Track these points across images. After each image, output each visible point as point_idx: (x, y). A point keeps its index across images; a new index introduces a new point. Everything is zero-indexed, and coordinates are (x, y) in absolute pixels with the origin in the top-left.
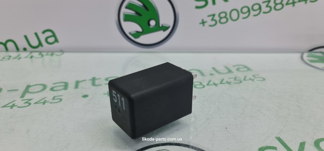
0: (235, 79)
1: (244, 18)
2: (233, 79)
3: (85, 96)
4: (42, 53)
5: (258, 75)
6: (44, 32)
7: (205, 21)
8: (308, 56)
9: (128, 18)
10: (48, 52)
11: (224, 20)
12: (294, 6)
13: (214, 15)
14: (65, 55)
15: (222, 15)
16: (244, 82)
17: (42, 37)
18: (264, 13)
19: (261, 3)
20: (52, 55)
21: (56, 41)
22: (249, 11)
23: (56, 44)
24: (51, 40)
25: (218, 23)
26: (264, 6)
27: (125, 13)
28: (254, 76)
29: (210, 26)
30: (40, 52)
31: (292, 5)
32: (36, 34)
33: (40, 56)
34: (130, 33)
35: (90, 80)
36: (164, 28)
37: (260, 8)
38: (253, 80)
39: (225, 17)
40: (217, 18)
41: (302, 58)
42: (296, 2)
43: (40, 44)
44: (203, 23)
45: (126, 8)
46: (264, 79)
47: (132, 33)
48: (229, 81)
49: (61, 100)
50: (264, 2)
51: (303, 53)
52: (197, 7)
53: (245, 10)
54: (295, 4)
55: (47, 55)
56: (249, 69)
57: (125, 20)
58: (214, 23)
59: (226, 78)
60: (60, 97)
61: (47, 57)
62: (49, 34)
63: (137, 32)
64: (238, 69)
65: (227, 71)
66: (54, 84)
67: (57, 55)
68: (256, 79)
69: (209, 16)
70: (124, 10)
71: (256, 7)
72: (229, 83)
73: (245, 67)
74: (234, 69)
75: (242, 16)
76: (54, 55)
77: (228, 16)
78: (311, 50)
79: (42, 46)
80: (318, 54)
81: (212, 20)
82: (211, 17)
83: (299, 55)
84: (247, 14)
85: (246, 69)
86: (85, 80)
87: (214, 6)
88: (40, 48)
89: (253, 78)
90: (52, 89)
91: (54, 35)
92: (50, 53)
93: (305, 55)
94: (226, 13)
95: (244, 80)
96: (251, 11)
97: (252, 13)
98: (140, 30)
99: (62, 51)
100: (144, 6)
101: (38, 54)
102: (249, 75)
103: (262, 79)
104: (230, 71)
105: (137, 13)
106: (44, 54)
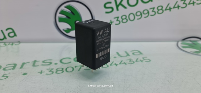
0: (130, 60)
1: (138, 19)
2: (129, 61)
4: (6, 44)
5: (146, 57)
6: (7, 30)
7: (112, 21)
8: (181, 44)
9: (61, 20)
10: (10, 43)
11: (125, 21)
12: (170, 11)
13: (118, 17)
14: (21, 44)
15: (124, 17)
16: (136, 63)
17: (6, 33)
18: (152, 15)
19: (148, 9)
20: (12, 45)
21: (15, 35)
22: (141, 14)
23: (15, 37)
24: (12, 35)
25: (121, 23)
26: (150, 11)
27: (59, 17)
28: (143, 58)
29: (116, 24)
30: (5, 43)
31: (169, 10)
32: (2, 31)
33: (5, 45)
34: (63, 30)
35: (32, 62)
37: (148, 12)
38: (142, 61)
39: (126, 18)
40: (120, 19)
41: (177, 45)
42: (171, 9)
43: (5, 38)
44: (111, 23)
45: (60, 13)
46: (150, 61)
47: (65, 30)
48: (126, 62)
49: (7, 77)
50: (151, 9)
51: (178, 42)
52: (107, 13)
53: (139, 14)
54: (171, 10)
55: (9, 44)
56: (141, 53)
57: (60, 21)
58: (118, 22)
59: (124, 60)
60: (7, 75)
61: (9, 46)
62: (10, 31)
63: (68, 29)
64: (133, 54)
65: (126, 55)
66: (7, 65)
67: (16, 45)
68: (144, 60)
69: (115, 18)
70: (58, 15)
71: (146, 12)
72: (125, 63)
73: (139, 52)
74: (130, 54)
75: (137, 17)
76: (14, 45)
77: (127, 18)
78: (184, 40)
79: (6, 38)
80: (188, 42)
81: (117, 20)
82: (116, 19)
83: (175, 43)
84: (140, 17)
85: (139, 53)
86: (29, 62)
87: (118, 11)
88: (5, 40)
89: (142, 59)
90: (4, 69)
91: (13, 32)
92: (11, 43)
93: (180, 43)
94: (126, 16)
95: (136, 61)
96: (143, 15)
97: (144, 16)
98: (70, 27)
99: (19, 42)
100: (72, 12)
101: (3, 44)
102: (140, 57)
103: (148, 60)
104: (128, 55)
105: (67, 17)
106: (7, 44)
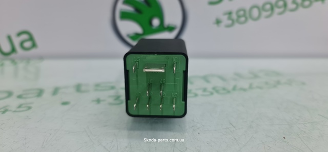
1: (266, 17)
3: (65, 103)
6: (19, 34)
7: (220, 20)
9: (125, 16)
10: (23, 59)
11: (243, 19)
12: (323, 3)
13: (230, 13)
15: (241, 13)
17: (17, 41)
18: (291, 10)
21: (34, 45)
22: (272, 8)
23: (33, 50)
24: (28, 44)
25: (236, 23)
26: (289, 2)
27: (122, 11)
29: (227, 26)
30: (13, 60)
33: (13, 64)
34: (128, 36)
35: (74, 86)
36: (170, 29)
37: (285, 5)
39: (244, 15)
40: (234, 16)
43: (13, 50)
44: (218, 22)
45: (124, 3)
47: (131, 35)
49: (30, 108)
52: (210, 3)
53: (268, 7)
55: (21, 62)
58: (230, 22)
60: (29, 105)
63: (137, 34)
69: (225, 14)
71: (281, 3)
75: (264, 14)
77: (248, 15)
81: (229, 19)
82: (227, 16)
84: (270, 12)
87: (231, 2)
88: (13, 56)
90: (20, 97)
91: (31, 38)
94: (245, 11)
96: (275, 8)
97: (277, 10)
98: (140, 31)
99: (41, 58)
105: (137, 10)
106: (18, 61)
